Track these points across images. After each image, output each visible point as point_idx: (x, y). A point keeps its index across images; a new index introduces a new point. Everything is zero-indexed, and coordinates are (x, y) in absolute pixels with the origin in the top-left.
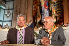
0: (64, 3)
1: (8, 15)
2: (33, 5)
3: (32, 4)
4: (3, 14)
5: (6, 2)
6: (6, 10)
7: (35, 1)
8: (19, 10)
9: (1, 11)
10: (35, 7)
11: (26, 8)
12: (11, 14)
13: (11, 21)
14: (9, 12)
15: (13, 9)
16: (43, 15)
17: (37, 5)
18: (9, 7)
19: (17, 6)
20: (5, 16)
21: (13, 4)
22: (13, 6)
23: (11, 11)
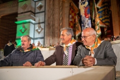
0: (112, 7)
1: (39, 31)
2: (70, 14)
3: (68, 14)
4: (33, 29)
5: (36, 15)
6: (37, 24)
7: (72, 9)
8: (52, 23)
9: (31, 27)
10: (73, 17)
11: (61, 19)
12: (42, 29)
13: (43, 38)
14: (40, 27)
15: (44, 22)
16: (84, 26)
17: (75, 15)
18: (39, 20)
19: (49, 18)
20: (35, 31)
21: (43, 16)
22: (44, 19)
23: (42, 25)
